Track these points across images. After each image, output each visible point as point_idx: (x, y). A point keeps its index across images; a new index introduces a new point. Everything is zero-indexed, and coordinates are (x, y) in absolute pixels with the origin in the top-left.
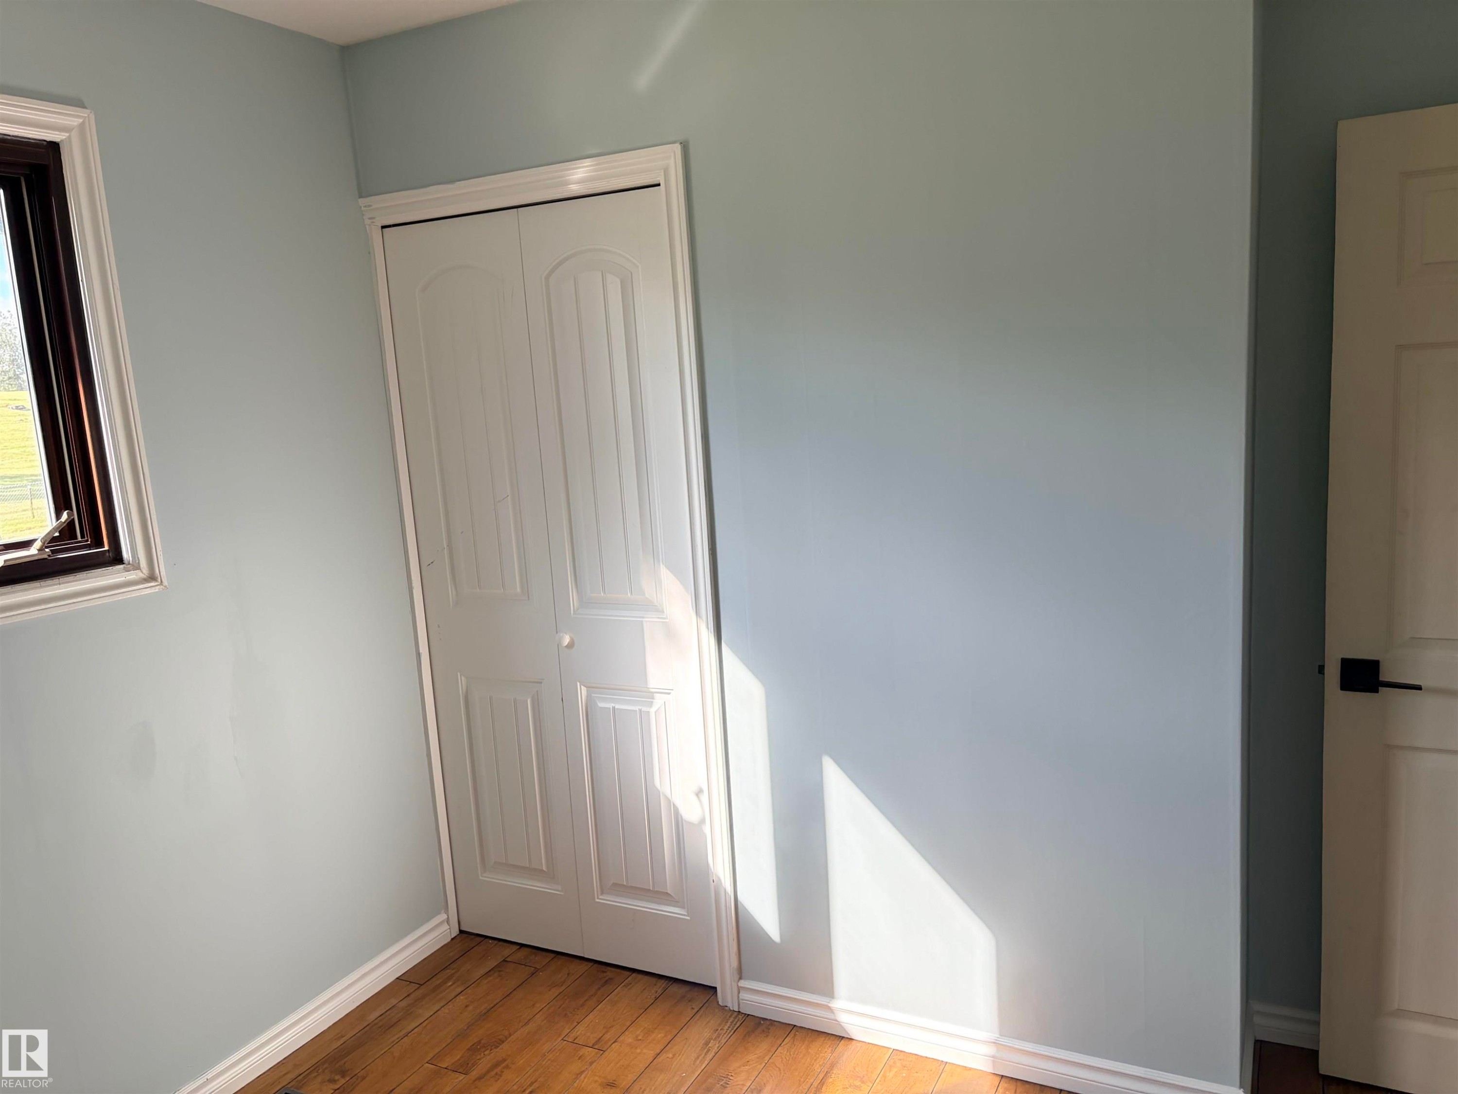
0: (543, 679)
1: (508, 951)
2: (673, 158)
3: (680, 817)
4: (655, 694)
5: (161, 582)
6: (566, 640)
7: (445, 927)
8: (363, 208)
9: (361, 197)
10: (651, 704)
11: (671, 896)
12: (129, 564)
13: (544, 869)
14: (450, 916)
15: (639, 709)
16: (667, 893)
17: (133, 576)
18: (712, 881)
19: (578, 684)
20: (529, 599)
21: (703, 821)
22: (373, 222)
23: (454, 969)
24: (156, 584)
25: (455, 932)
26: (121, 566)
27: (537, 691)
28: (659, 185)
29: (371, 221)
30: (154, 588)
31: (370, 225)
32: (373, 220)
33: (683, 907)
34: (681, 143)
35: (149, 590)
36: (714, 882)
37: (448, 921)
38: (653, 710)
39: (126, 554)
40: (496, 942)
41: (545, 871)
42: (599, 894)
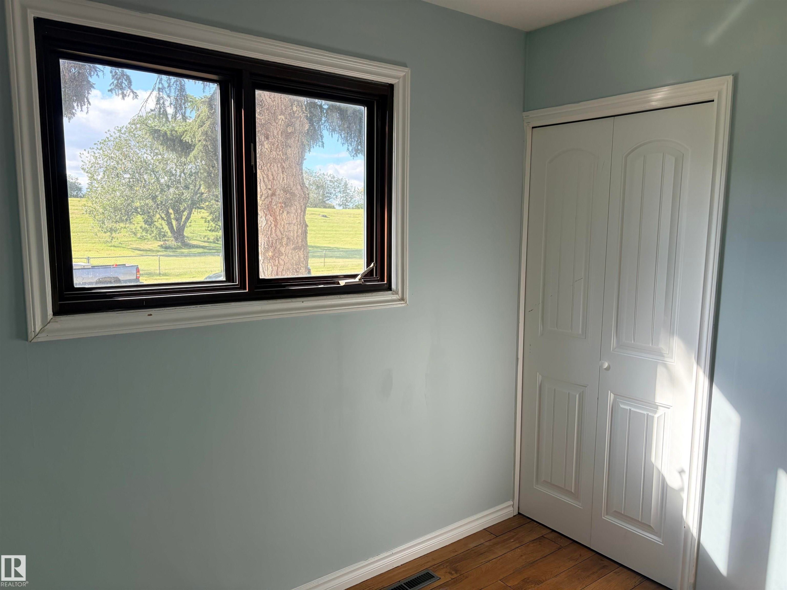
0: (588, 385)
1: (545, 532)
2: (726, 85)
3: (665, 483)
4: (659, 407)
5: (406, 302)
6: (606, 365)
7: (511, 509)
8: (524, 117)
9: (524, 111)
10: (655, 412)
11: (652, 528)
12: (394, 291)
13: (573, 491)
14: (514, 503)
15: (647, 413)
16: (650, 526)
17: (395, 297)
18: (684, 527)
19: (609, 391)
20: (585, 338)
21: (682, 489)
22: (528, 125)
23: (515, 533)
24: (404, 302)
25: (516, 513)
26: (390, 292)
27: (583, 391)
28: (713, 101)
29: (527, 124)
30: (402, 304)
31: (526, 126)
32: (529, 124)
33: (659, 537)
34: (733, 75)
35: (400, 305)
36: (685, 528)
37: (513, 506)
38: (656, 416)
39: (393, 286)
40: (538, 524)
41: (572, 492)
42: (605, 514)
